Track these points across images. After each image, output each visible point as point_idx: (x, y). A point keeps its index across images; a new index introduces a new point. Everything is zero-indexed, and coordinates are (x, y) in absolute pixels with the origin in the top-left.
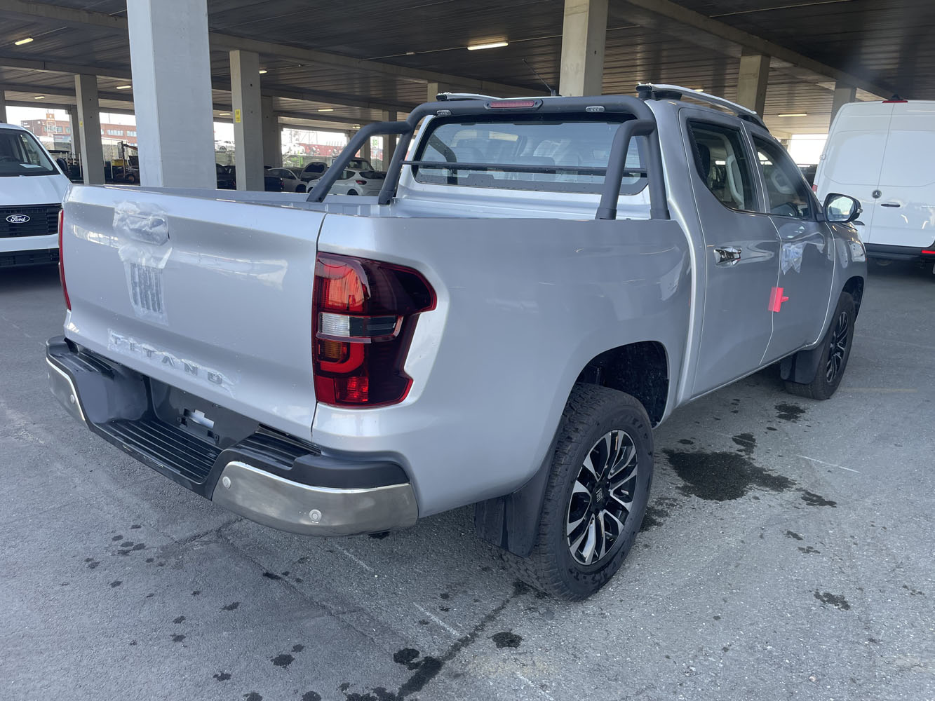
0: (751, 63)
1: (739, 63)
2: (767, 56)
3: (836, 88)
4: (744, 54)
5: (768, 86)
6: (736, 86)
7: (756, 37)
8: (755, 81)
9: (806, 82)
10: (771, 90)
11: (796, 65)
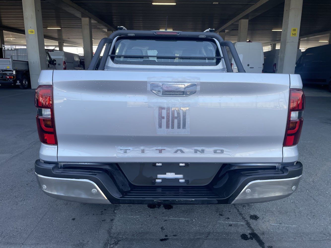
0: (85, 20)
1: (81, 20)
2: (90, 18)
3: (107, 31)
4: (83, 17)
5: (92, 29)
6: (82, 28)
7: (86, 11)
8: (88, 27)
9: (99, 28)
10: (93, 30)
11: (98, 22)
